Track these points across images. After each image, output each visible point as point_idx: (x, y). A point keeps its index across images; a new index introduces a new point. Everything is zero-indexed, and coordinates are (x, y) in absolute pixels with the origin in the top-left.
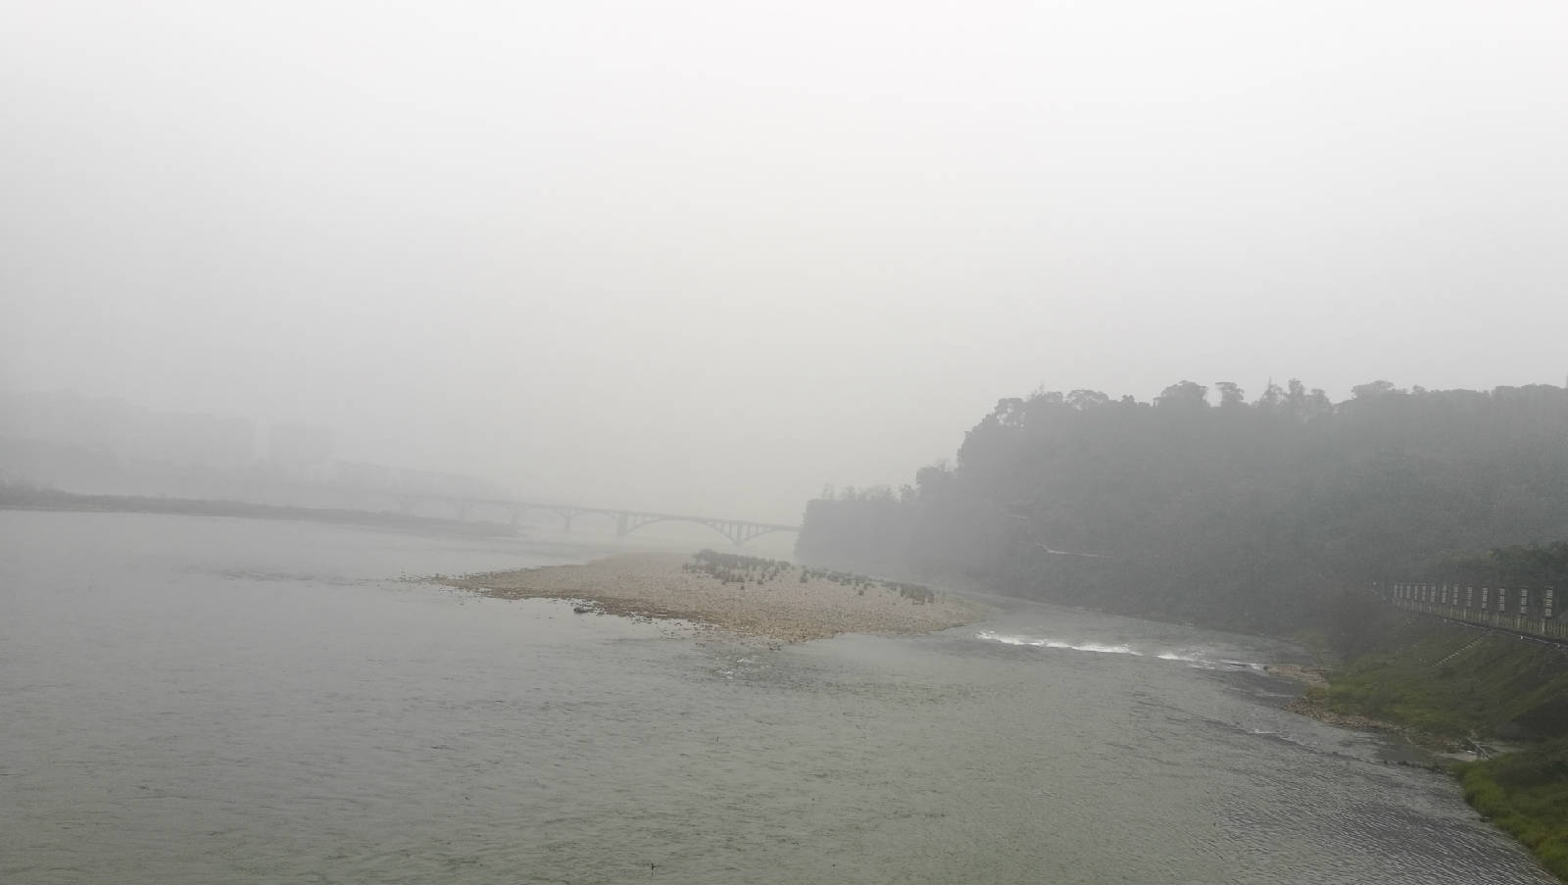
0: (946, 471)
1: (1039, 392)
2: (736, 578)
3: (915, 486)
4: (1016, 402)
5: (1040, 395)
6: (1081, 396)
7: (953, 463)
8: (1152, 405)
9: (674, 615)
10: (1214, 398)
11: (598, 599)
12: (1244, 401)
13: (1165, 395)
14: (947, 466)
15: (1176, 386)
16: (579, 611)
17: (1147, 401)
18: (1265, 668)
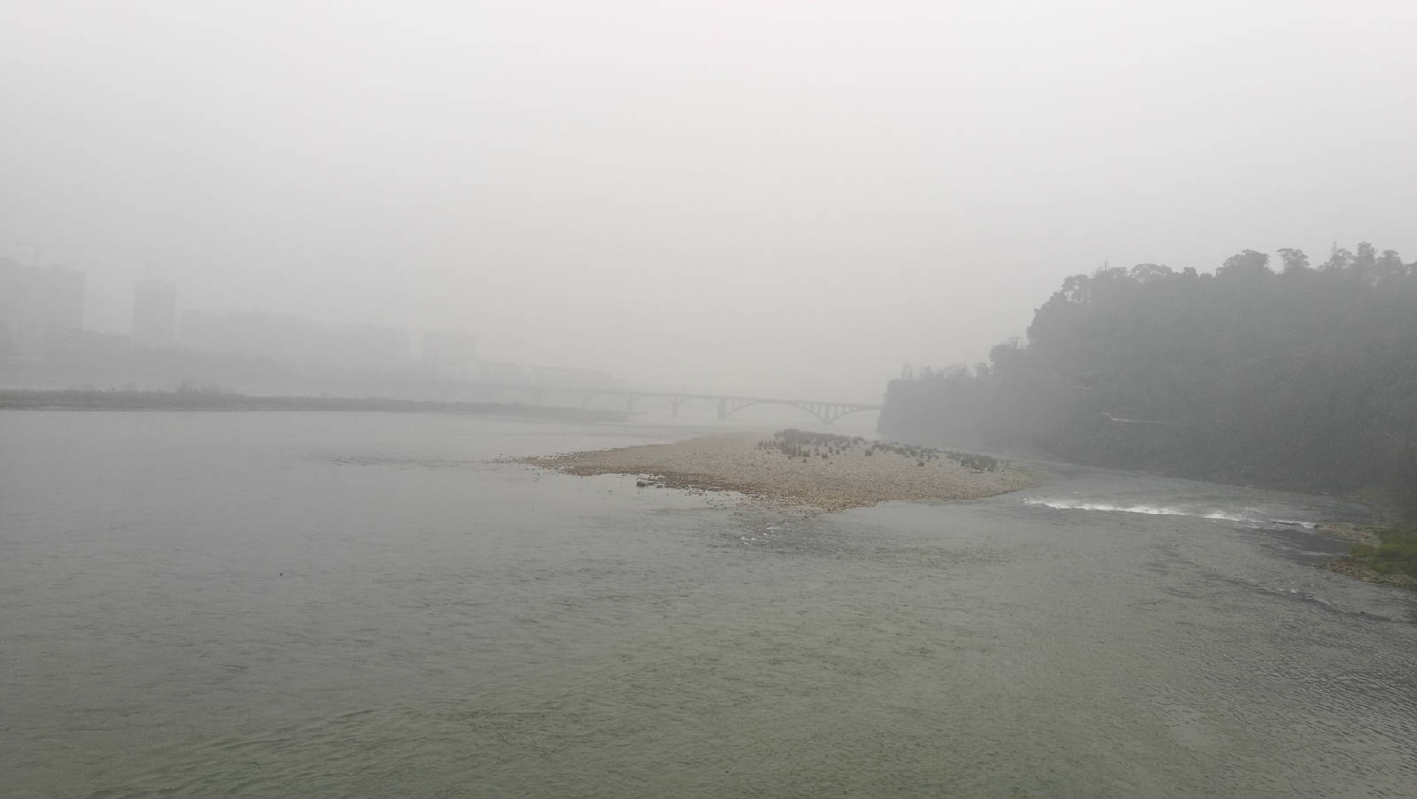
0: (1018, 348)
1: (1103, 269)
2: (802, 454)
3: (990, 364)
4: (1082, 278)
5: (1105, 271)
6: (1144, 269)
7: (1024, 341)
8: (1214, 275)
9: (726, 487)
10: (1276, 265)
11: (664, 474)
12: (1310, 267)
13: (1227, 265)
14: (1019, 344)
15: (1237, 255)
16: (641, 485)
17: (1211, 273)
18: (1316, 527)
